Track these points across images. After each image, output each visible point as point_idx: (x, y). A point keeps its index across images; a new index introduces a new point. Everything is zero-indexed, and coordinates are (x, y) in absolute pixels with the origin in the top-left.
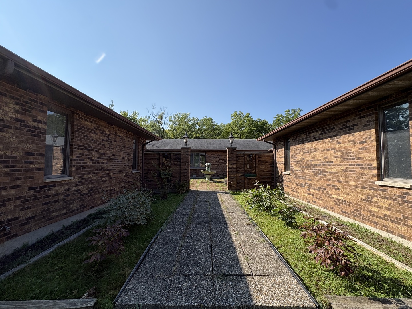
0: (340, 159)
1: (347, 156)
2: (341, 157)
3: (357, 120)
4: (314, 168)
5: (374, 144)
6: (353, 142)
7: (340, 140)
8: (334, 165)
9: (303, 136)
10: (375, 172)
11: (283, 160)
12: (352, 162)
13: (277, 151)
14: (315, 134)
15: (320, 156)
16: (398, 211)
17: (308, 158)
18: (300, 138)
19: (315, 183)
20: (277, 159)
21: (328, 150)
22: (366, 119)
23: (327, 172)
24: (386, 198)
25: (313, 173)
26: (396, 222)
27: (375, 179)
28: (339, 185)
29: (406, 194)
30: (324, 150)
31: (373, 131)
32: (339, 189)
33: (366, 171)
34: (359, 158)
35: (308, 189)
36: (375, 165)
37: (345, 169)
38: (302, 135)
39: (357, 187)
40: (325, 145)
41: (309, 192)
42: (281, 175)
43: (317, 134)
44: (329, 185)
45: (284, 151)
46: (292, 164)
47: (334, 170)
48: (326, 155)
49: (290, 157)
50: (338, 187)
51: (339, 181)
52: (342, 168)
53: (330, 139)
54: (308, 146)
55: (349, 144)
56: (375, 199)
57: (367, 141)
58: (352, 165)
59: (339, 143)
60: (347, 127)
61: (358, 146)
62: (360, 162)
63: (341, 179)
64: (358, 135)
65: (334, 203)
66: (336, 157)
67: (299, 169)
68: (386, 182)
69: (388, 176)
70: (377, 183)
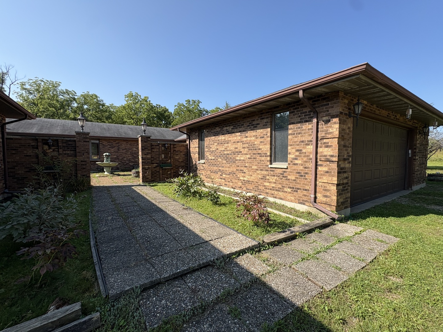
0: (246, 149)
1: (252, 147)
2: (248, 148)
3: (259, 120)
4: (226, 157)
5: (269, 139)
6: (256, 137)
7: (247, 135)
8: (242, 154)
9: (218, 129)
10: (269, 158)
11: (198, 150)
12: (255, 152)
13: (191, 141)
14: (228, 128)
15: (231, 147)
16: (280, 183)
17: (221, 148)
18: (215, 130)
19: (227, 169)
20: (191, 149)
21: (238, 142)
22: (265, 120)
23: (237, 160)
24: (274, 176)
25: (225, 161)
26: (278, 191)
27: (269, 163)
28: (245, 170)
29: (284, 172)
30: (235, 142)
31: (269, 129)
32: (245, 173)
33: (263, 158)
34: (259, 149)
35: (221, 175)
36: (269, 154)
37: (250, 157)
38: (216, 128)
39: (257, 170)
40: (235, 138)
41: (221, 177)
42: (195, 164)
43: (229, 128)
44: (238, 170)
45: (199, 141)
46: (207, 154)
47: (242, 158)
48: (236, 147)
49: (205, 147)
50: (244, 171)
51: (245, 167)
52: (248, 156)
53: (240, 133)
54: (222, 138)
55: (253, 138)
56: (268, 177)
57: (265, 136)
58: (254, 154)
59: (247, 137)
60: (253, 125)
61: (259, 140)
62: (260, 152)
63: (247, 165)
64: (260, 132)
65: (241, 184)
66: (244, 148)
67: (213, 158)
68: (275, 165)
69: (275, 161)
70: (270, 166)
